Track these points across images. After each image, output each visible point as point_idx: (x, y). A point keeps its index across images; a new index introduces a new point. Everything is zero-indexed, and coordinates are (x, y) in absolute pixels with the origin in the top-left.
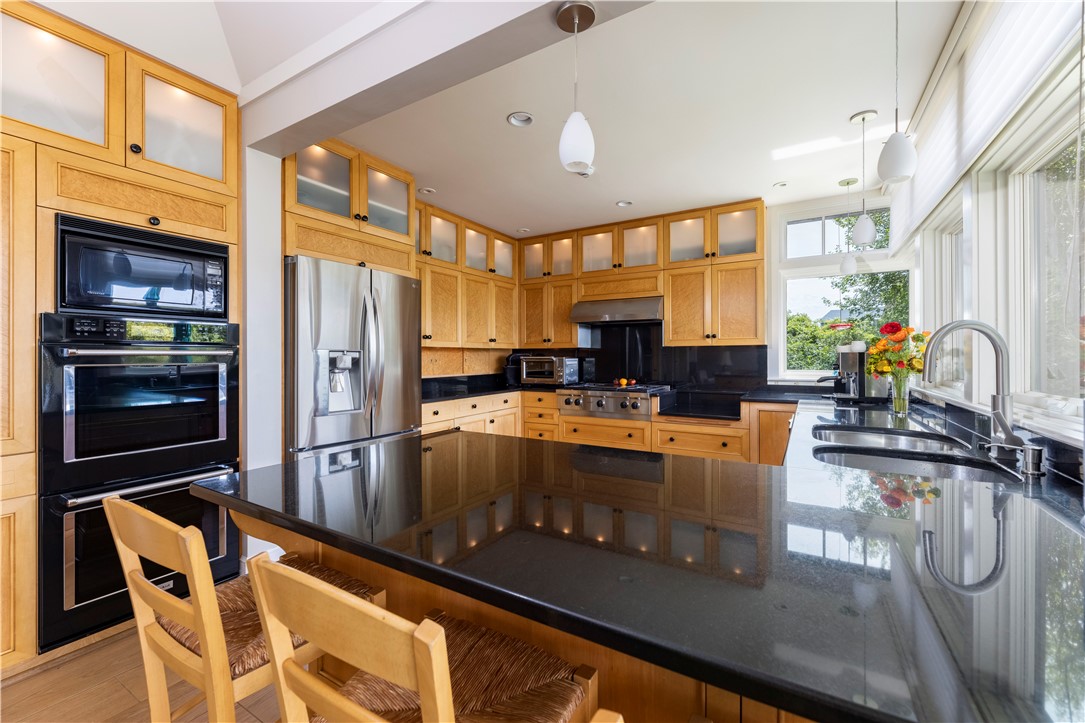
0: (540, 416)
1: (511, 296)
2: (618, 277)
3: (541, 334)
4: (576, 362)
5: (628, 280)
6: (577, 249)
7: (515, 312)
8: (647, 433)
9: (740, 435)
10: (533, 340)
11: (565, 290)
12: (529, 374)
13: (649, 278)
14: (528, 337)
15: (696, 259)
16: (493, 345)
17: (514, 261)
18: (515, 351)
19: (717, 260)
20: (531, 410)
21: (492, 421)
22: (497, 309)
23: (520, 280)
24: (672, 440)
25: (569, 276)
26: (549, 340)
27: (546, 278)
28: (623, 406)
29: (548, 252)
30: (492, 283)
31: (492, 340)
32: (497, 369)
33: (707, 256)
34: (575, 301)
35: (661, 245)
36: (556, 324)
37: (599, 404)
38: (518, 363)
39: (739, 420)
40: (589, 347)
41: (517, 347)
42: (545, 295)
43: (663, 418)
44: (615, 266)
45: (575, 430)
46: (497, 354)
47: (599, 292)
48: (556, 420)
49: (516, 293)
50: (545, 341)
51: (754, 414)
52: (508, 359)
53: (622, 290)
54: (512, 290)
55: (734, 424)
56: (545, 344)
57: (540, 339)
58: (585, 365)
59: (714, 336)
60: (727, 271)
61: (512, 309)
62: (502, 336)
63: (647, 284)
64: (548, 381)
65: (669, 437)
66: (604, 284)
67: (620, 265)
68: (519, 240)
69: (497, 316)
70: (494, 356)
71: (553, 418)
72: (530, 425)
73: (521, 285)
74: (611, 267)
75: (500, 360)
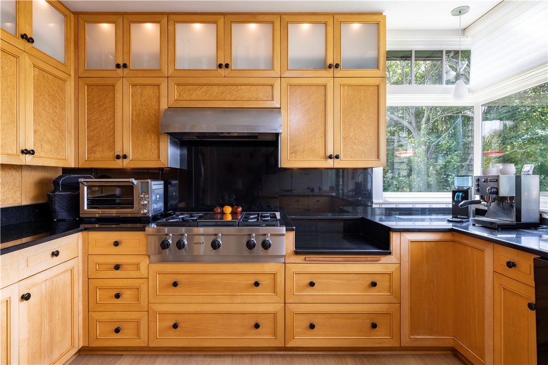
0: (117, 267)
1: (63, 90)
2: (224, 81)
3: (112, 147)
4: (162, 186)
5: (237, 85)
6: (168, 39)
7: (70, 114)
8: (280, 279)
9: (389, 271)
10: (98, 155)
11: (149, 91)
12: (92, 203)
13: (263, 85)
14: (91, 151)
15: (315, 69)
16: (28, 160)
17: (67, 40)
18: (66, 171)
19: (339, 73)
20: (102, 260)
21: (26, 297)
22: (36, 103)
23: (77, 70)
24: (312, 284)
25: (155, 72)
26: (125, 157)
27: (120, 71)
28: (250, 246)
29: (124, 38)
30: (26, 61)
31: (25, 152)
32: (36, 197)
33: (330, 66)
34: (164, 106)
35: (277, 47)
36: (135, 135)
37: (215, 245)
38: (75, 188)
39: (390, 253)
40: (178, 167)
41: (72, 165)
42: (118, 96)
43: (300, 258)
44: (220, 66)
45: (175, 284)
46: (38, 175)
47: (197, 97)
48: (143, 271)
49: (70, 87)
50: (118, 157)
51: (405, 246)
52: (56, 182)
53: (228, 97)
54: (64, 81)
55: (385, 259)
56: (120, 161)
57: (111, 154)
58: (170, 189)
59: (337, 157)
60: (349, 86)
61: (63, 108)
62: (47, 147)
63: (262, 93)
64: (126, 212)
65: (308, 281)
66: (205, 88)
67: (227, 66)
68: (77, 14)
69: (37, 115)
70: (30, 178)
71: (138, 269)
72: (100, 283)
73: (78, 78)
74: (214, 67)
75: (41, 184)
